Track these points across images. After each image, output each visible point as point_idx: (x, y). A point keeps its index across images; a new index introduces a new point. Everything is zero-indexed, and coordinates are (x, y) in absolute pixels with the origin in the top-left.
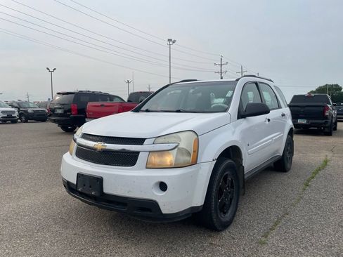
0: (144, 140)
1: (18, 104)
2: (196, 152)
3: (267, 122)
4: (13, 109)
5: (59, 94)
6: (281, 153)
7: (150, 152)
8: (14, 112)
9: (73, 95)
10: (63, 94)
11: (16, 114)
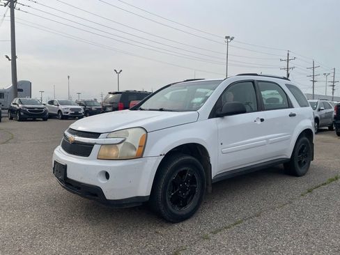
0: (100, 134)
1: (85, 102)
2: (143, 146)
3: (259, 122)
4: (80, 107)
5: (110, 93)
6: (289, 155)
7: (102, 145)
8: (80, 109)
9: (121, 95)
10: (114, 94)
11: (82, 111)
